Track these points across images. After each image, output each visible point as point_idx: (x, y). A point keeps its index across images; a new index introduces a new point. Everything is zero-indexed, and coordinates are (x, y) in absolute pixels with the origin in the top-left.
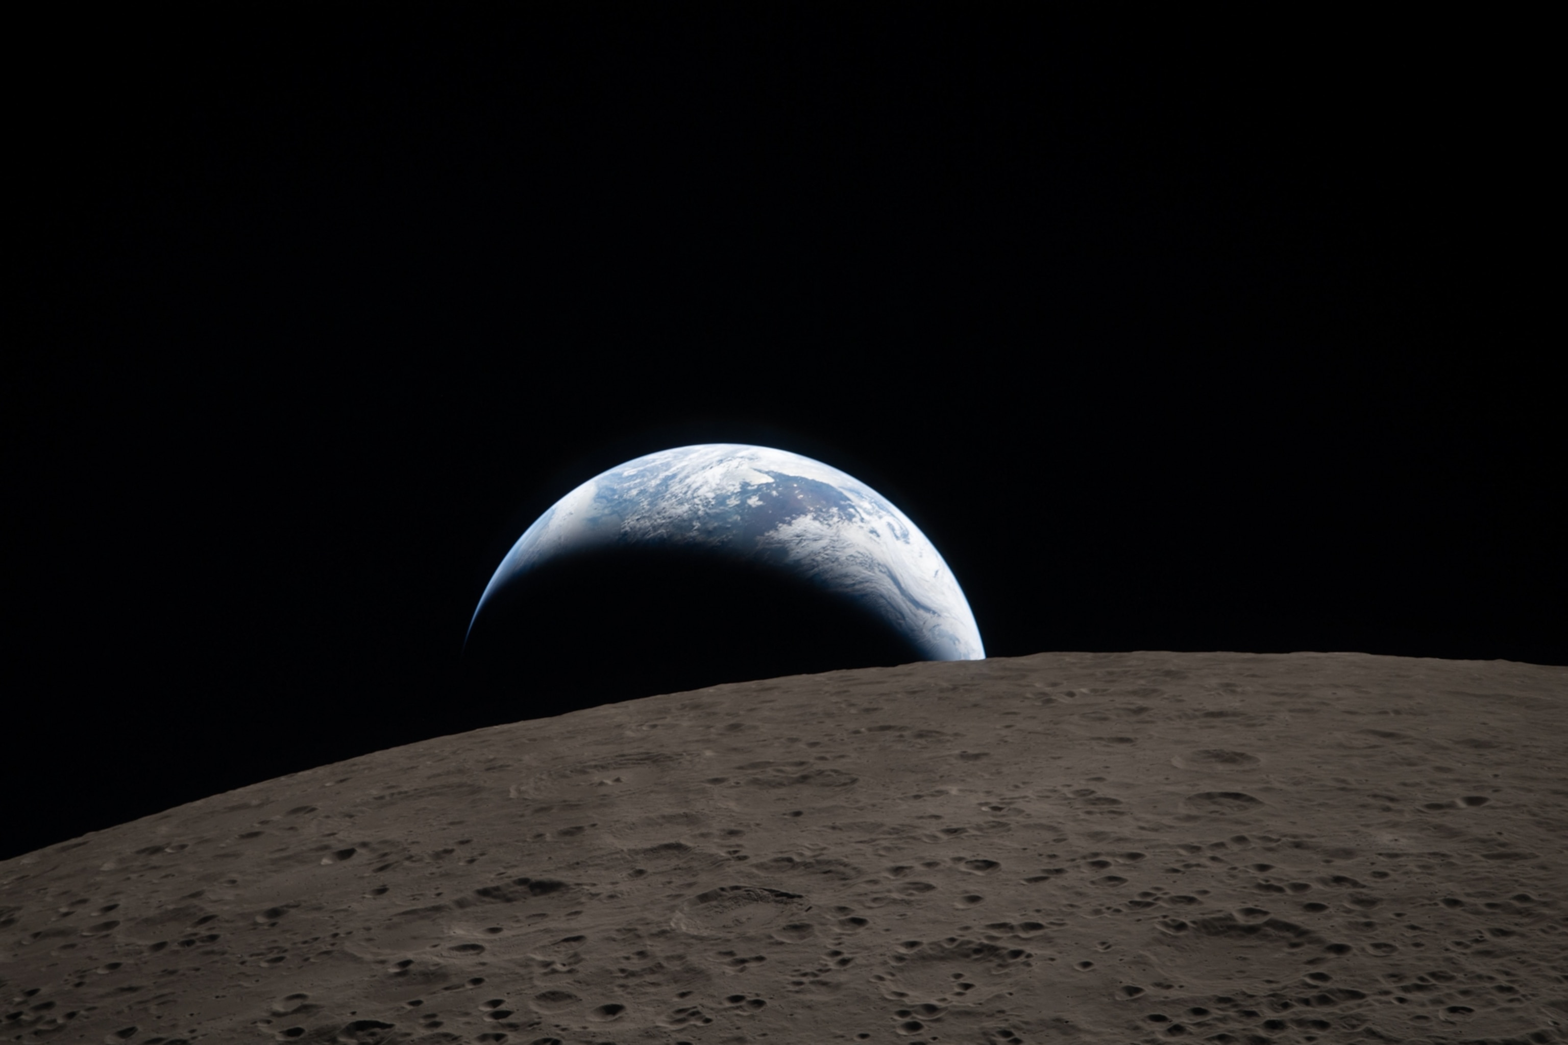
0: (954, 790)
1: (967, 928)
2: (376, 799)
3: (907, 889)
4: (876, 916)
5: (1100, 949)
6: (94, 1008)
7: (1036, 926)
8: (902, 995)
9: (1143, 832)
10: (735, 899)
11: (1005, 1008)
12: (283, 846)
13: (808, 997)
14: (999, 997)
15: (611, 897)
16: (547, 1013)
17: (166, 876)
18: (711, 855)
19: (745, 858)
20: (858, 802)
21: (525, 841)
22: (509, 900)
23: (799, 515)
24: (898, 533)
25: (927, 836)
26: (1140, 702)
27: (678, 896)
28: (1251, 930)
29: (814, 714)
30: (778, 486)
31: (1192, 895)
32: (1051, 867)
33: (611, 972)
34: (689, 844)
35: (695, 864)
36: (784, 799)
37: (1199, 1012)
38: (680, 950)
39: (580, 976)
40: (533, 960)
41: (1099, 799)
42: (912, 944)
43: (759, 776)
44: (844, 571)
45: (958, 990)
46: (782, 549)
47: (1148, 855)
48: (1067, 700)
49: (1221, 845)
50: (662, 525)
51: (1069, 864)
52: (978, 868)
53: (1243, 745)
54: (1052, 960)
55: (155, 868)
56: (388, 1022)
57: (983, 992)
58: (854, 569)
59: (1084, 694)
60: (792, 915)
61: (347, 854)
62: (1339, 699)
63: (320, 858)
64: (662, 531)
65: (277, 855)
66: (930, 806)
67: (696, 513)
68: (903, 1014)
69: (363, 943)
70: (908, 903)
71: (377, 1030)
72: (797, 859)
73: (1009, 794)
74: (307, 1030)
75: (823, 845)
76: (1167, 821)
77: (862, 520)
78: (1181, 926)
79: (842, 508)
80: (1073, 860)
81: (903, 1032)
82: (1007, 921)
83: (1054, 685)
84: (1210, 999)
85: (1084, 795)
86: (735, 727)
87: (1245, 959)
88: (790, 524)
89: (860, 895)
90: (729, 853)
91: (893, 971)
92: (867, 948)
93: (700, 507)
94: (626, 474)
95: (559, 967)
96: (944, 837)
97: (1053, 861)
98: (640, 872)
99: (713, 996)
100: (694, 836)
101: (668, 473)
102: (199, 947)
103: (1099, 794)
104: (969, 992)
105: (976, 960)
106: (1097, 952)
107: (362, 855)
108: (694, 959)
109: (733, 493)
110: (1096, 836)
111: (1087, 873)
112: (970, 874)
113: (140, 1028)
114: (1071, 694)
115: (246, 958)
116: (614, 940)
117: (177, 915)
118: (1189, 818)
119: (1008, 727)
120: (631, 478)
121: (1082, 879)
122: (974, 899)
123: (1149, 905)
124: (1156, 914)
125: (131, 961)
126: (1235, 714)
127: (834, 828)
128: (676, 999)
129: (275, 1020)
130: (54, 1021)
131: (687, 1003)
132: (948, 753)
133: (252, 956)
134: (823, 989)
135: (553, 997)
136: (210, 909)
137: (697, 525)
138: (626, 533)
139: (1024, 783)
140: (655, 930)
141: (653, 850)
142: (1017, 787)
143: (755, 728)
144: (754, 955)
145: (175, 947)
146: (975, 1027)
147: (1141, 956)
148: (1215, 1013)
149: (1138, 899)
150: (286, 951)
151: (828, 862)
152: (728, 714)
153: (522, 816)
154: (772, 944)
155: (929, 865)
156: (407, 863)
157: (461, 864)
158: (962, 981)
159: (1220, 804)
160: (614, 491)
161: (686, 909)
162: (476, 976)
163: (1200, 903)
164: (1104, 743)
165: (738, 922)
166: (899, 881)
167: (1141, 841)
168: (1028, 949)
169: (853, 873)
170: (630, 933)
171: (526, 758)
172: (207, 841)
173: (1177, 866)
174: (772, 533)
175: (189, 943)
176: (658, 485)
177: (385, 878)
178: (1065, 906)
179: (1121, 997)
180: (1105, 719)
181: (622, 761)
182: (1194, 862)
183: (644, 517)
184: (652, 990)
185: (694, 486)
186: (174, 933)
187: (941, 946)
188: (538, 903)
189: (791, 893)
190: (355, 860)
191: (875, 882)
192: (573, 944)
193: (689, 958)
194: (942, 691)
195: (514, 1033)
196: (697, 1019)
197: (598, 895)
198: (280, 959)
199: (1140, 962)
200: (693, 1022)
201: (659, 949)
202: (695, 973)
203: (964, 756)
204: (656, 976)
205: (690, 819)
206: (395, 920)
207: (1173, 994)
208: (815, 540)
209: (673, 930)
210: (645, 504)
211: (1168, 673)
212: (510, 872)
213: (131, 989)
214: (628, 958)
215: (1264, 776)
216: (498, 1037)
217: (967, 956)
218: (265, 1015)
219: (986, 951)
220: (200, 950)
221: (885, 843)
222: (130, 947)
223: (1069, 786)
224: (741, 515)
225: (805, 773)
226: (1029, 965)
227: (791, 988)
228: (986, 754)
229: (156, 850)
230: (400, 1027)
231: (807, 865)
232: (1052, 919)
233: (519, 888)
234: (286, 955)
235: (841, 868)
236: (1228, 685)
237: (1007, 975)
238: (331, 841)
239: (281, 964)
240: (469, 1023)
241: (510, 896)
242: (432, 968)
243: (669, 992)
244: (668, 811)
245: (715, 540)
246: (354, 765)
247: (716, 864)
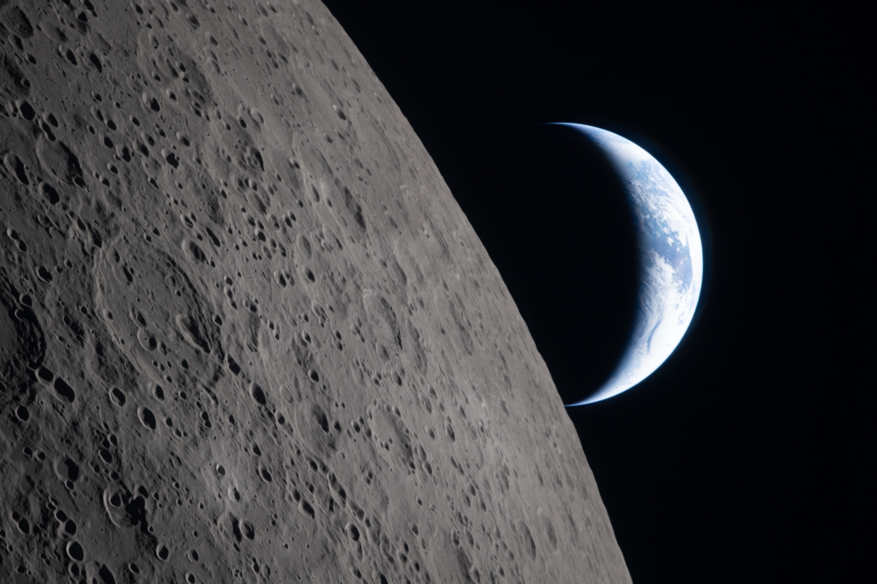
0: (484, 405)
1: (416, 436)
2: (376, 120)
3: (425, 400)
4: (406, 389)
5: (430, 506)
6: (220, 20)
7: (430, 471)
8: (371, 417)
9: (498, 506)
10: (389, 317)
11: (383, 470)
12: (335, 83)
13: (352, 370)
14: (388, 465)
15: (367, 255)
16: (298, 244)
17: (299, 31)
18: (406, 297)
19: (411, 314)
20: (460, 359)
21: (380, 202)
22: (347, 205)
23: (672, 266)
24: (682, 318)
25: (456, 400)
26: (564, 481)
27: (380, 288)
28: (468, 578)
29: (498, 321)
30: (682, 250)
31: (475, 542)
32: (463, 467)
33: (329, 268)
34: (408, 284)
35: (399, 290)
36: (448, 322)
37: (417, 566)
38: (353, 299)
39: (322, 254)
40: (322, 228)
41: (506, 478)
42: (398, 413)
43: (455, 306)
44: (652, 298)
45: (384, 443)
46: (651, 264)
47: (487, 513)
48: (551, 444)
49: (505, 547)
50: (641, 199)
51: (468, 476)
52: (449, 431)
53: (561, 540)
54: (416, 485)
55: (302, 24)
56: (265, 168)
57: (387, 456)
58: (655, 302)
59: (557, 451)
60: (391, 348)
61: (342, 116)
62: (603, 579)
63: (335, 104)
64: (638, 200)
65: (329, 82)
66: (471, 396)
67: (654, 214)
68: (362, 421)
69: (300, 141)
70: (418, 403)
71: (259, 164)
72: (420, 340)
73: (492, 433)
74: (246, 129)
75: (432, 350)
76: (508, 516)
77: (681, 298)
78: (457, 542)
79: (683, 286)
80: (470, 477)
81: (352, 424)
82: (428, 455)
83: (557, 435)
84: (425, 569)
85: (505, 470)
86: (476, 284)
87: (452, 579)
88: (666, 262)
89: (413, 378)
90: (411, 305)
91: (381, 408)
92: (388, 391)
93: (657, 215)
94: (660, 172)
95: (323, 242)
96: (458, 409)
97: (466, 467)
98: (385, 265)
99: (336, 323)
100: (413, 285)
101: (669, 193)
102: (269, 60)
103: (509, 478)
104: (385, 449)
105: (402, 447)
106: (428, 505)
107: (344, 124)
108: (351, 307)
109: (670, 229)
110: (487, 484)
111: (467, 486)
112: (444, 428)
113: (218, 47)
114: (555, 445)
115: (272, 86)
116: (346, 264)
117: (282, 44)
118: (513, 527)
119: (526, 420)
120: (659, 175)
121: (462, 485)
122: (432, 435)
123: (462, 522)
124: (458, 528)
125: (250, 30)
126: (575, 530)
127: (443, 352)
128: (328, 306)
129: (246, 111)
130: (207, 3)
131: (328, 312)
132: (502, 395)
133: (274, 88)
134: (360, 376)
135: (307, 244)
136: (290, 59)
137: (648, 217)
138: (630, 183)
139: (500, 438)
140: (358, 282)
141: (399, 267)
142: (497, 435)
143: (480, 294)
144: (364, 336)
145: (265, 49)
146: (368, 459)
147: (434, 528)
148: (420, 575)
149: (462, 516)
150: (282, 104)
151: (424, 356)
152: (482, 279)
153: (392, 196)
154: (373, 343)
155: (442, 407)
156: (348, 148)
157: (357, 175)
158: (389, 443)
159: (526, 539)
160: (649, 169)
161: (375, 294)
162: (303, 203)
163: (472, 547)
164: (536, 470)
165: (377, 322)
166: (428, 395)
167: (493, 507)
168: (417, 470)
169: (423, 370)
170: (352, 271)
171: (423, 187)
172: (324, 44)
173: (487, 529)
174: (658, 255)
175: (269, 55)
176: (661, 191)
177: (337, 139)
178: (446, 481)
179: (410, 525)
180: (549, 467)
181: (439, 235)
182: (492, 537)
183: (642, 189)
184: (328, 292)
185: (666, 208)
186: (272, 46)
187: (402, 427)
188: (352, 220)
189: (402, 343)
190: (341, 121)
191: (423, 383)
192: (337, 245)
193: (350, 304)
194: (533, 380)
195: (282, 232)
196: (321, 320)
197: (366, 248)
198: (277, 103)
199: (431, 528)
200: (320, 319)
201: (350, 288)
202: (344, 310)
203: (503, 404)
204: (336, 292)
205: (421, 279)
206: (317, 152)
207: (421, 551)
208: (662, 278)
209: (362, 292)
210: (649, 187)
211: (584, 490)
212: (362, 200)
213: (236, 35)
214: (339, 274)
215: (549, 556)
216: (277, 225)
217: (402, 442)
218: (247, 106)
219: (408, 450)
220: (268, 62)
221: (444, 381)
222: (257, 27)
223: (507, 461)
224: (661, 237)
225: (465, 328)
226: (409, 474)
227: (354, 361)
228: (508, 414)
229: (311, 21)
230: (264, 174)
231: (419, 346)
232: (436, 477)
233: (355, 207)
234: (280, 105)
235: (423, 363)
236: (589, 521)
237: (400, 465)
238: (346, 106)
239: (275, 104)
240: (278, 208)
241: (350, 205)
242: (299, 180)
243: (330, 301)
244: (421, 267)
245: (644, 228)
246: (390, 103)
247: (403, 301)
